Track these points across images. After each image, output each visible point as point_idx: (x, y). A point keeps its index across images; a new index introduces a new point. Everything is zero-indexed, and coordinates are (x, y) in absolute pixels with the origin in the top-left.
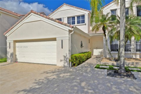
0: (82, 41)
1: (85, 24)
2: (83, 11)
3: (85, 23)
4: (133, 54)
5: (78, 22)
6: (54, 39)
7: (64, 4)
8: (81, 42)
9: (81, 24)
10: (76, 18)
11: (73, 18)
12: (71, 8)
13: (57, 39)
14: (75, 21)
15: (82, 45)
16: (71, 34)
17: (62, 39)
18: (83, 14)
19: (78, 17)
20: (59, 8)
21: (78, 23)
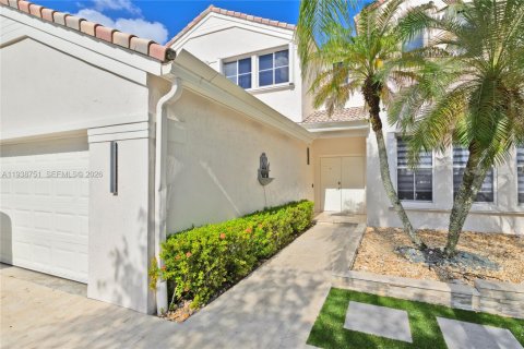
0: (264, 154)
1: (292, 86)
2: (283, 31)
3: (291, 81)
4: (502, 214)
5: (264, 80)
6: (79, 141)
7: (211, 6)
8: (263, 158)
9: (274, 86)
10: (255, 62)
11: (245, 62)
12: (237, 25)
13: (90, 139)
14: (250, 76)
15: (264, 174)
16: (164, 107)
17: (112, 138)
18: (284, 42)
19: (265, 58)
20: (190, 25)
21: (262, 83)
